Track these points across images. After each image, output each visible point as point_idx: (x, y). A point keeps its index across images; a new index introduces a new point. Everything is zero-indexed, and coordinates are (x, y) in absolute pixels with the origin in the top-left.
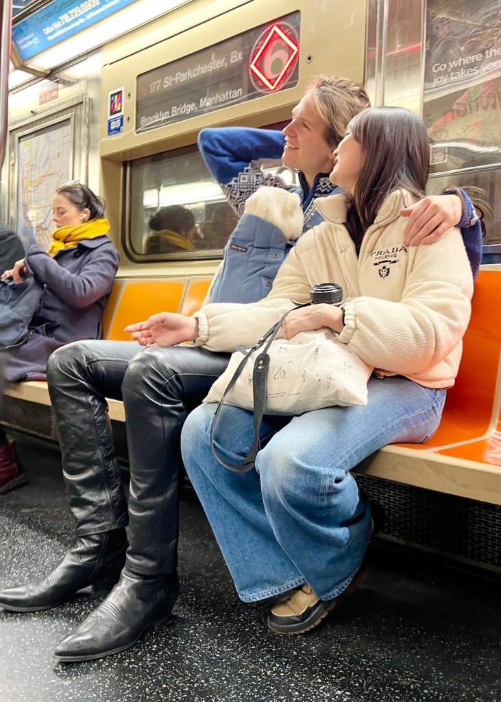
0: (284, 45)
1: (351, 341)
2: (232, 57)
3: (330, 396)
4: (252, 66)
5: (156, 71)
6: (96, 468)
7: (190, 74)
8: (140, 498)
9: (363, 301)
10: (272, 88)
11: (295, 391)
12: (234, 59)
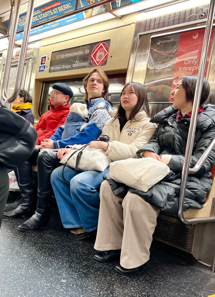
0: (104, 50)
1: (109, 154)
2: (86, 51)
3: (94, 167)
4: (92, 56)
5: (59, 52)
6: (29, 183)
7: (70, 55)
8: (41, 192)
9: (115, 142)
10: (97, 65)
11: (85, 164)
12: (86, 52)
